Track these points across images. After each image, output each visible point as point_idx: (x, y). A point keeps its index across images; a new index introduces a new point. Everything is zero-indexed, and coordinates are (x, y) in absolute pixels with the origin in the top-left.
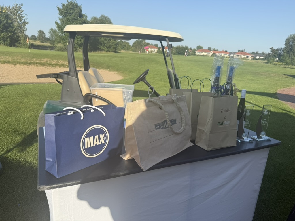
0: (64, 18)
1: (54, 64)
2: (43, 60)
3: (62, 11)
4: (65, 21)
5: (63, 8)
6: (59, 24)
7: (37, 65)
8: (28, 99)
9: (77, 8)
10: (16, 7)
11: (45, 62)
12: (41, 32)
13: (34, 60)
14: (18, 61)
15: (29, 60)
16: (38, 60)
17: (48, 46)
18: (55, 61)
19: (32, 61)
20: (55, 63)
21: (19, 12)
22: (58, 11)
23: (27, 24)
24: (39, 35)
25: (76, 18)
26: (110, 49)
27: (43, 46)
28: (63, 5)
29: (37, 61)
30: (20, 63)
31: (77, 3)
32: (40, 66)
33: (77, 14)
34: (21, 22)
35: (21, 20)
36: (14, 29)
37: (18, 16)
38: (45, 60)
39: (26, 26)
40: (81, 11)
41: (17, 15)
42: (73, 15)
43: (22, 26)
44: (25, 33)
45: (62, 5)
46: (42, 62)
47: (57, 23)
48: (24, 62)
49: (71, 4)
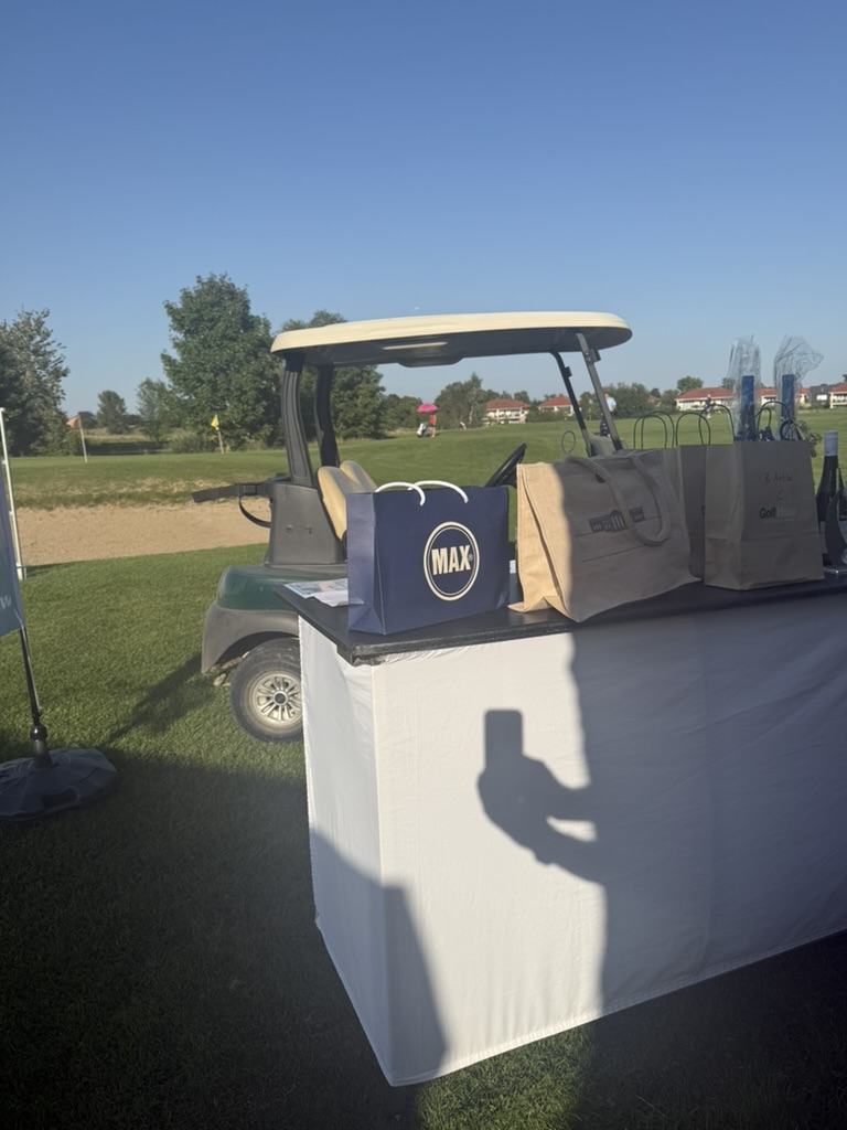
0: (190, 339)
1: (179, 494)
2: (143, 484)
3: (183, 317)
4: (196, 347)
5: (185, 305)
6: (175, 360)
7: (123, 501)
8: (129, 598)
9: (232, 299)
10: (27, 323)
11: (148, 489)
12: (109, 400)
13: (112, 486)
14: (61, 494)
15: (96, 488)
16: (126, 486)
17: (139, 443)
18: (181, 482)
19: (106, 492)
20: (181, 490)
21: (38, 338)
22: (170, 319)
23: (64, 375)
24: (103, 409)
25: (230, 332)
26: (357, 429)
27: (120, 443)
28: (186, 296)
29: (122, 488)
30: (67, 502)
31: (232, 281)
32: (132, 505)
33: (233, 320)
34: (44, 373)
35: (44, 365)
36: (24, 397)
37: (36, 352)
38: (146, 485)
39: (60, 384)
40: (248, 307)
41: (32, 348)
42: (220, 324)
43: (50, 385)
44: (59, 407)
45: (181, 294)
46: (139, 490)
47: (166, 359)
48: (80, 496)
49: (212, 287)
